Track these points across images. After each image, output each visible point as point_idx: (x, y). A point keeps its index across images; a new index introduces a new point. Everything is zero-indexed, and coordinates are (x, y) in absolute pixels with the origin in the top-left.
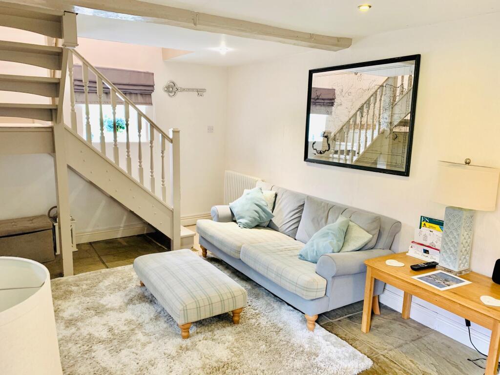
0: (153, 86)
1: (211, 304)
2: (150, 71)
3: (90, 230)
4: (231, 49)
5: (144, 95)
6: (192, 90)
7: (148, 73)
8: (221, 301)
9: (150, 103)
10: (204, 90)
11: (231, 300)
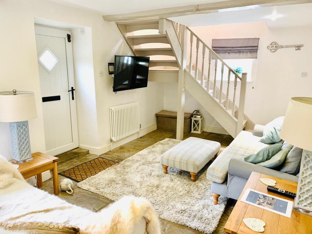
0: (258, 47)
1: (174, 161)
2: (257, 37)
3: (212, 126)
4: (280, 16)
5: (252, 53)
6: (291, 46)
7: (255, 39)
8: (180, 162)
9: (255, 57)
10: (302, 46)
11: (185, 165)
